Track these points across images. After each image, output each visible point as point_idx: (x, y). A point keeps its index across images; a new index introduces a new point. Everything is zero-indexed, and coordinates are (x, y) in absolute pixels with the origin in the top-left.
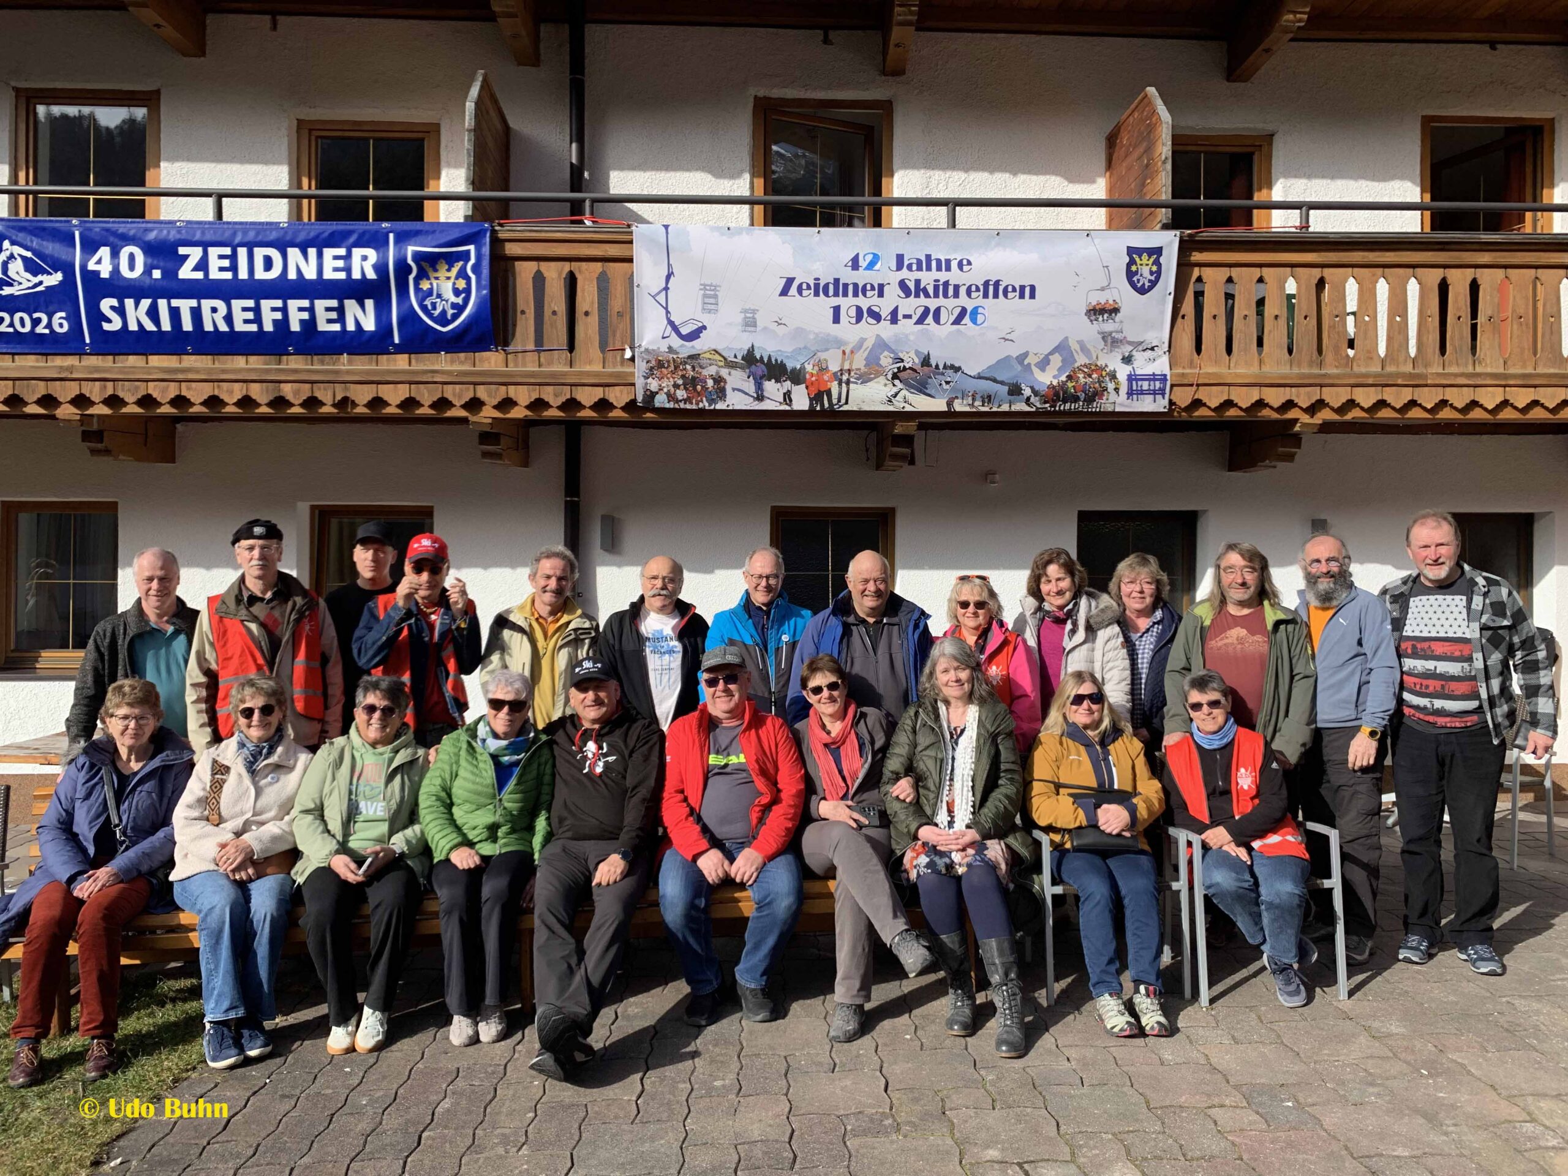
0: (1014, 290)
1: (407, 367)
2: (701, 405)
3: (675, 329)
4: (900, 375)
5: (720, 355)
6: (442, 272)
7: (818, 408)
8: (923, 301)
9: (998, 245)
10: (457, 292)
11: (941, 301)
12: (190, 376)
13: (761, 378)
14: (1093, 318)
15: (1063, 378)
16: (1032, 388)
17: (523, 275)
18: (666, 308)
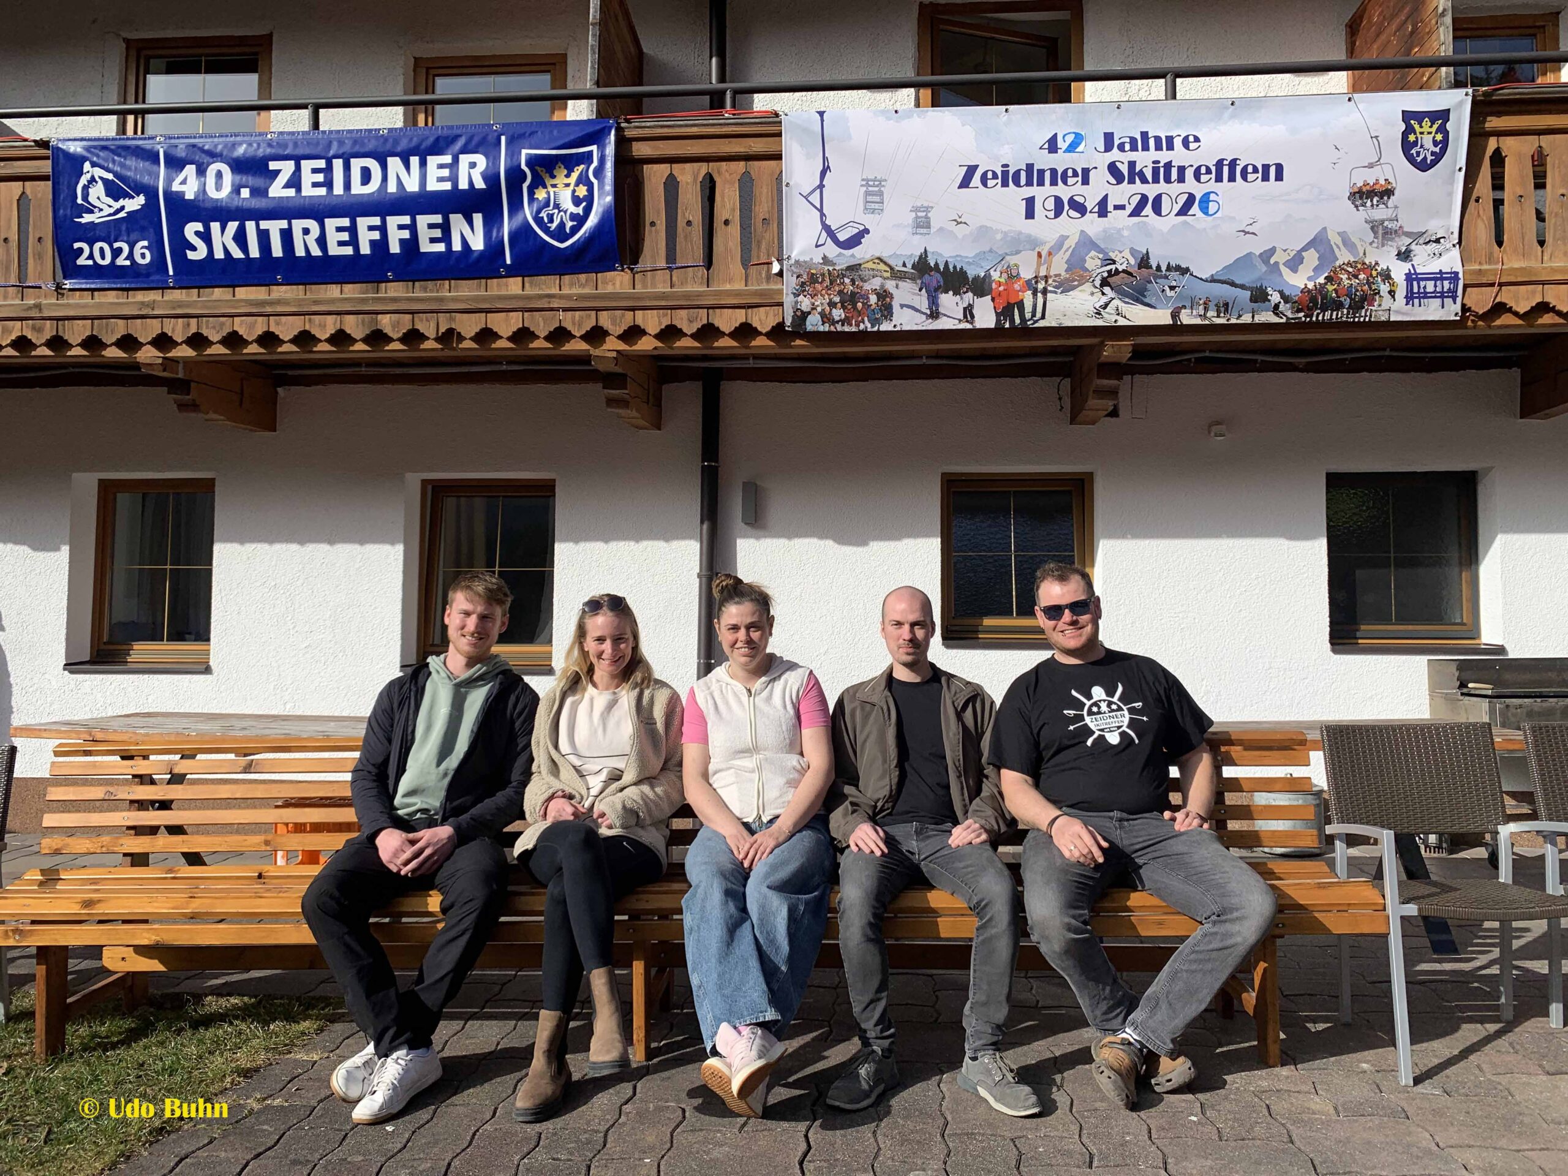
0: (1255, 170)
1: (520, 292)
2: (862, 327)
3: (831, 234)
4: (1109, 280)
5: (885, 263)
6: (561, 179)
7: (1007, 325)
8: (1139, 187)
9: (1233, 116)
10: (577, 201)
11: (1162, 187)
12: (279, 309)
13: (936, 290)
14: (1358, 203)
15: (1321, 280)
16: (1281, 293)
17: (654, 180)
18: (821, 210)
